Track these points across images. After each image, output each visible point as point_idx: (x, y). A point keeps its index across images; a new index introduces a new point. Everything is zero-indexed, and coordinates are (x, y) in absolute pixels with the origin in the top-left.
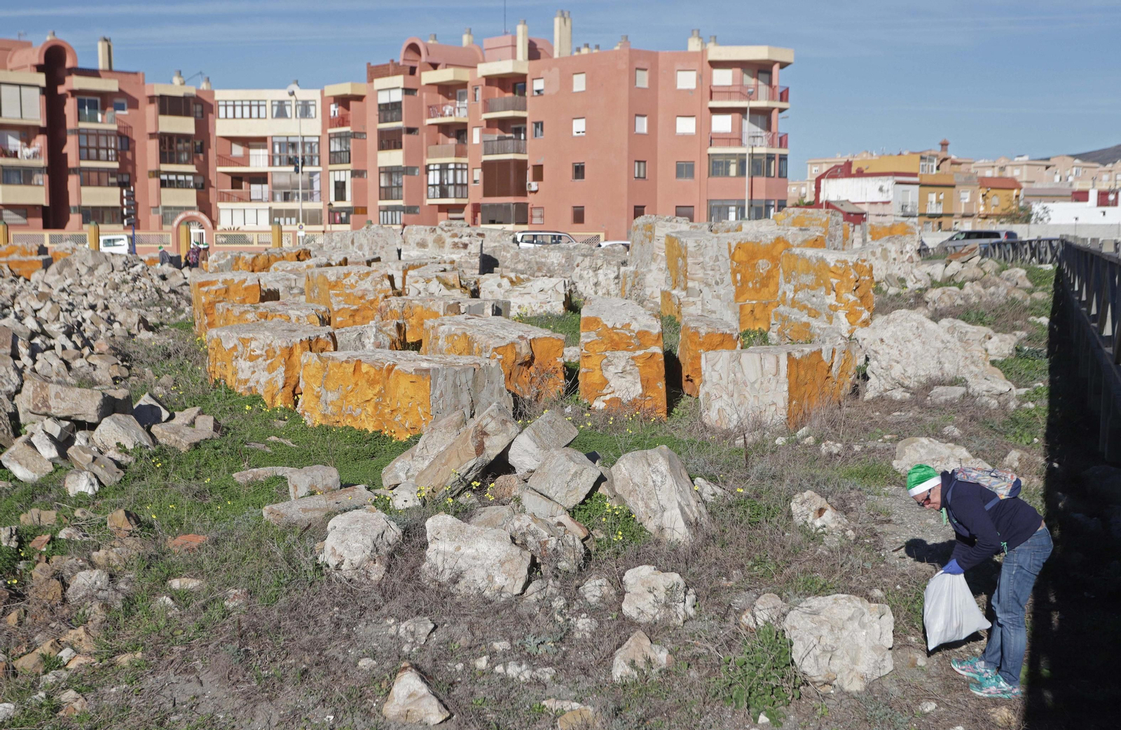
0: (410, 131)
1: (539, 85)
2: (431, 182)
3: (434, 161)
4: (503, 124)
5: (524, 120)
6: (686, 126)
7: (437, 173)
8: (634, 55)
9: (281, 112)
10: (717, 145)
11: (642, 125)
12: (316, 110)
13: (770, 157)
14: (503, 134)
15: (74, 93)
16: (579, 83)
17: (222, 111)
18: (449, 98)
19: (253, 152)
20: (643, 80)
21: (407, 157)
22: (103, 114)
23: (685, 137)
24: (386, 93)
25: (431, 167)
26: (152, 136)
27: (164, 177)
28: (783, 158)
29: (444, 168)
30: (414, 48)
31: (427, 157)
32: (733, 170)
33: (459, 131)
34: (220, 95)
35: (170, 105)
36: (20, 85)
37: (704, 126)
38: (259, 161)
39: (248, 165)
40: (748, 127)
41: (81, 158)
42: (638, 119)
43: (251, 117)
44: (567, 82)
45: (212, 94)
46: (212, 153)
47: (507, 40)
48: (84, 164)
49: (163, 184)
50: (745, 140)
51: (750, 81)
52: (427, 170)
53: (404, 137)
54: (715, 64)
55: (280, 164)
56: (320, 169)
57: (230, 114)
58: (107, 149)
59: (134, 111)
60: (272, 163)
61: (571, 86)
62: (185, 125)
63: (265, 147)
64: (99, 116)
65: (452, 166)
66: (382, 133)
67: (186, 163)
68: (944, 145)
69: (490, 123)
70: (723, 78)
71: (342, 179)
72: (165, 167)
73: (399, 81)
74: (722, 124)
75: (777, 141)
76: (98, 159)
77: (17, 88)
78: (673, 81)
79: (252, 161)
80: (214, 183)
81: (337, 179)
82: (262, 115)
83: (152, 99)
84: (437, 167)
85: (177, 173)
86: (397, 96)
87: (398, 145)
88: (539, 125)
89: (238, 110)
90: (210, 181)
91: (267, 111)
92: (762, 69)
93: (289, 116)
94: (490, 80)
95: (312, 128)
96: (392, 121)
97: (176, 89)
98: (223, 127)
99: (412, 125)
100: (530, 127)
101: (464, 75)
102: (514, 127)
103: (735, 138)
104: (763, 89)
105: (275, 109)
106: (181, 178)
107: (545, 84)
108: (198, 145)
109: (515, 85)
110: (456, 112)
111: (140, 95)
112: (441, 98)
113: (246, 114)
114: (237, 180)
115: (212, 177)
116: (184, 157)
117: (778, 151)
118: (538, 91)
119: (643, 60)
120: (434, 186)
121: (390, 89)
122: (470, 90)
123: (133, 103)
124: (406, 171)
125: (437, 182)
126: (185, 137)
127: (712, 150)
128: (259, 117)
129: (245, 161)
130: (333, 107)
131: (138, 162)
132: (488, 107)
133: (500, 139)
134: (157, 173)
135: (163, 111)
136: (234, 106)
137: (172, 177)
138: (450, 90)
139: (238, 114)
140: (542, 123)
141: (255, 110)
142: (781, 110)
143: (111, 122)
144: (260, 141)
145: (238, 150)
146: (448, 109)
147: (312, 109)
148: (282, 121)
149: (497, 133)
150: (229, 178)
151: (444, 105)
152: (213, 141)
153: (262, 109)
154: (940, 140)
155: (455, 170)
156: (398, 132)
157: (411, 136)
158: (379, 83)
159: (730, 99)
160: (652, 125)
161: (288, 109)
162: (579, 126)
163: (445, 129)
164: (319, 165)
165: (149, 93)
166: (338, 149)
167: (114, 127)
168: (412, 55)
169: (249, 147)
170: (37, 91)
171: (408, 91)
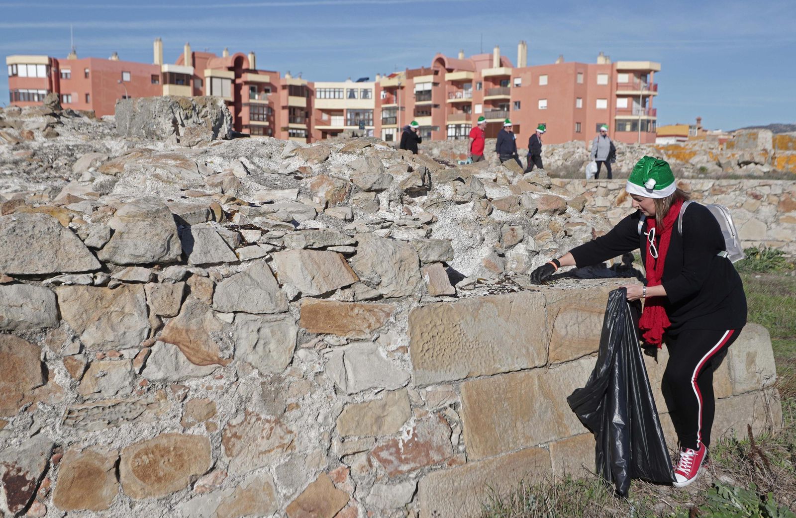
0: (436, 106)
1: (518, 81)
2: (450, 134)
3: (452, 123)
4: (494, 103)
5: (508, 100)
6: (602, 104)
7: (454, 130)
8: (577, 65)
9: (352, 95)
10: (619, 115)
11: (580, 103)
12: (372, 95)
13: (648, 121)
14: (494, 108)
15: (246, 83)
16: (543, 80)
17: (318, 94)
18: (459, 88)
19: (333, 118)
20: (580, 79)
21: (434, 121)
22: (259, 95)
23: (602, 110)
24: (422, 85)
25: (450, 126)
26: (284, 108)
27: (290, 131)
28: (654, 122)
29: (458, 127)
30: (441, 61)
31: (448, 120)
32: (628, 128)
33: (465, 107)
34: (318, 85)
35: (295, 91)
36: (222, 78)
37: (611, 104)
38: (337, 123)
39: (329, 124)
40: (636, 106)
41: (251, 119)
42: (578, 100)
43: (334, 98)
44: (536, 80)
45: (313, 84)
46: (313, 118)
47: (487, 56)
48: (252, 123)
49: (290, 135)
50: (634, 111)
51: (637, 80)
52: (447, 128)
53: (433, 110)
54: (620, 71)
55: (351, 125)
56: (373, 128)
57: (323, 96)
58: (263, 114)
59: (275, 94)
60: (346, 124)
61: (538, 82)
62: (300, 102)
63: (342, 115)
64: (257, 96)
65: (463, 126)
66: (417, 107)
67: (301, 123)
68: (699, 120)
69: (487, 102)
70: (623, 78)
71: (391, 133)
72: (292, 125)
73: (431, 78)
74: (622, 103)
75: (651, 112)
76: (258, 120)
77: (220, 80)
78: (595, 80)
79: (333, 123)
80: (313, 135)
81: (387, 133)
82: (341, 97)
83: (284, 87)
84: (454, 126)
85: (297, 129)
86: (429, 87)
87: (429, 114)
88: (518, 104)
89: (328, 94)
90: (311, 134)
91: (345, 94)
92: (642, 74)
93: (356, 96)
94: (487, 79)
95: (369, 104)
96: (424, 100)
97: (298, 82)
98: (319, 103)
99: (436, 103)
100: (511, 104)
101: (471, 76)
102: (502, 104)
103: (628, 111)
104: (643, 84)
105: (349, 93)
106: (299, 131)
107: (523, 81)
108: (307, 113)
109: (501, 81)
110: (463, 96)
111: (278, 85)
112: (455, 88)
113: (332, 96)
114: (325, 133)
115: (312, 132)
116: (298, 120)
117: (651, 118)
118: (517, 85)
119: (581, 69)
120: (452, 136)
121: (424, 83)
122: (474, 83)
123: (275, 90)
124: (434, 128)
125: (454, 134)
126: (301, 109)
127: (618, 117)
128: (339, 98)
129: (328, 123)
130: (382, 93)
131: (276, 122)
132: (487, 93)
133: (493, 111)
134: (286, 129)
135: (291, 94)
136: (334, 92)
137: (295, 131)
138: (459, 84)
139: (327, 96)
140: (519, 103)
141: (337, 94)
142: (654, 96)
143: (264, 100)
144: (339, 112)
145: (325, 117)
146: (459, 94)
147: (370, 94)
148: (352, 100)
149: (491, 108)
150: (321, 133)
151: (457, 92)
152: (313, 112)
153: (341, 93)
154: (697, 117)
155: (465, 128)
156: (429, 106)
157: (436, 109)
158: (416, 79)
159: (627, 90)
160: (584, 104)
161: (356, 94)
162: (543, 104)
163: (456, 105)
164: (373, 125)
165: (283, 83)
166: (388, 116)
167: (266, 102)
168: (438, 65)
169: (331, 115)
170: (229, 81)
171: (435, 84)
